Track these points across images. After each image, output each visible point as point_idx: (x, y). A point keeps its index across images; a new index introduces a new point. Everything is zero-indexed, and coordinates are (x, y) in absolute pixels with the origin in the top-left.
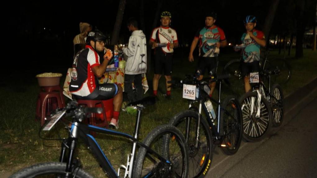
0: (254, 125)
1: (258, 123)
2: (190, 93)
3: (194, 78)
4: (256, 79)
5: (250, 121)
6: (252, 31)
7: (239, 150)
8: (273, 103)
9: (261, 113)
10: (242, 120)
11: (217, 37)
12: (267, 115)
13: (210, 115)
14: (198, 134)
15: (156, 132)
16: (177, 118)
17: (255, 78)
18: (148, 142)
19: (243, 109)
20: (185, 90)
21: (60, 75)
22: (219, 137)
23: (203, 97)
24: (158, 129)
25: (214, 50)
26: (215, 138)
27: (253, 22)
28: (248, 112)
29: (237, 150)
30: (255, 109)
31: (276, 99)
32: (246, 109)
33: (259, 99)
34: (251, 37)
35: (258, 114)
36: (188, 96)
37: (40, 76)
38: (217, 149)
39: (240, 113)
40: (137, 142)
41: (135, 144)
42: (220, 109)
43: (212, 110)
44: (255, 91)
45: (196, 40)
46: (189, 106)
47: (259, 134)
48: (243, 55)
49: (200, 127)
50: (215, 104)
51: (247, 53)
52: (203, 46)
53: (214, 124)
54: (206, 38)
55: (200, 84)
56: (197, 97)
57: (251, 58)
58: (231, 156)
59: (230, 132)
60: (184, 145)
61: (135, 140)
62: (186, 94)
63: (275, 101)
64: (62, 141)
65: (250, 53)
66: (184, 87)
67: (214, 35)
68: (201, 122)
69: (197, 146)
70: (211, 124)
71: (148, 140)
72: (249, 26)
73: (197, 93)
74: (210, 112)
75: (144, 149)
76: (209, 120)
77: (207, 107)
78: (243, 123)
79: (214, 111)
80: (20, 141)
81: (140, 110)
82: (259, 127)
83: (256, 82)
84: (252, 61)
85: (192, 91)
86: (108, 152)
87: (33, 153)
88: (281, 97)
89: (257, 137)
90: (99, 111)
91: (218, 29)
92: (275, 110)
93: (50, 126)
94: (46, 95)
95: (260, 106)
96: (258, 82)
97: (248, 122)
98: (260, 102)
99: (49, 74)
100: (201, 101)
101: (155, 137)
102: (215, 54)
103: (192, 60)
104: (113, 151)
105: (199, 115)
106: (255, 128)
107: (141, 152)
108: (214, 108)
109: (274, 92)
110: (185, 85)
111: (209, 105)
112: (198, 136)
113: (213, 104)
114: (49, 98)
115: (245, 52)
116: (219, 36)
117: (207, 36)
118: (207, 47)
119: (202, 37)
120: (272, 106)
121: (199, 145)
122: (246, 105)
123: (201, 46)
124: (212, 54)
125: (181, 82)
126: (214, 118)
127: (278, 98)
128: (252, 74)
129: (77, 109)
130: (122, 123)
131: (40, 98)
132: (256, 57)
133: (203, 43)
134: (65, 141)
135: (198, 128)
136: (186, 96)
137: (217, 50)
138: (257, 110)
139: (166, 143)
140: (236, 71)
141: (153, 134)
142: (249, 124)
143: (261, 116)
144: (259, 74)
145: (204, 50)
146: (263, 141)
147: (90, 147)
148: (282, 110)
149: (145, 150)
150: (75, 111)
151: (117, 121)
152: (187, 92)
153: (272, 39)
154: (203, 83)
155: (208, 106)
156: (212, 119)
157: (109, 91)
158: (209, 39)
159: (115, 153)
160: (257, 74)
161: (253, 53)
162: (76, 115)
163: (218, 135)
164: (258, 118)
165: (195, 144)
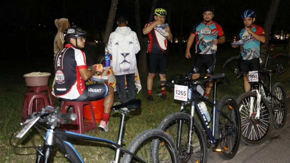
0: (253, 127)
1: (257, 125)
2: (182, 94)
3: (187, 77)
4: (255, 78)
5: (249, 123)
6: (250, 27)
7: (237, 154)
8: (275, 104)
9: (260, 115)
10: (241, 122)
11: (214, 33)
12: (267, 116)
13: (204, 117)
14: (190, 138)
15: (142, 137)
16: (167, 121)
17: (254, 76)
18: (133, 149)
19: (242, 110)
20: (177, 91)
21: (48, 74)
22: (215, 141)
23: (196, 98)
24: (144, 134)
25: (211, 47)
26: (210, 142)
27: (252, 17)
28: (247, 113)
29: (235, 155)
30: (254, 110)
31: (278, 100)
32: (245, 110)
33: (259, 100)
34: (249, 33)
35: (258, 115)
36: (180, 97)
37: (28, 75)
38: (212, 154)
39: (238, 115)
40: (120, 148)
41: (118, 151)
42: (216, 110)
43: (206, 112)
44: (254, 90)
45: (192, 36)
46: (180, 108)
47: (259, 137)
48: (242, 52)
49: (192, 130)
50: (210, 105)
51: (246, 50)
52: (199, 43)
53: (208, 127)
54: (203, 34)
55: (192, 84)
56: (190, 98)
57: (250, 55)
58: (228, 161)
59: (226, 136)
60: (173, 151)
61: (118, 146)
62: (177, 95)
63: (277, 101)
64: (37, 148)
65: (249, 50)
66: (176, 88)
67: (212, 31)
68: (193, 126)
69: (189, 151)
70: (204, 127)
71: (133, 146)
72: (247, 20)
73: (189, 94)
74: (204, 114)
75: (129, 155)
76: (203, 122)
77: (200, 109)
78: (241, 125)
79: (209, 113)
80: (4, 145)
81: (124, 113)
82: (259, 129)
83: (255, 81)
84: (251, 58)
85: (184, 92)
86: (95, 157)
87: (16, 158)
88: (284, 97)
89: (256, 140)
90: (73, 117)
91: (216, 25)
92: (277, 110)
93: (23, 133)
94: (33, 96)
95: (259, 106)
96: (257, 80)
97: (247, 124)
98: (259, 102)
99: (37, 73)
100: (193, 103)
101: (140, 143)
102: (212, 51)
103: (189, 56)
104: (100, 156)
105: (191, 118)
106: (254, 130)
107: (125, 159)
108: (208, 110)
109: (276, 92)
110: (176, 86)
111: (203, 107)
112: (190, 140)
113: (207, 105)
114: (37, 99)
115: (243, 49)
116: (217, 32)
117: (204, 32)
118: (204, 44)
119: (198, 33)
120: (273, 107)
121: (191, 150)
122: (245, 106)
123: (198, 43)
124: (209, 51)
125: (173, 82)
126: (209, 120)
127: (280, 98)
128: (250, 73)
129: (50, 115)
130: (112, 126)
131: (28, 98)
132: (255, 54)
133: (199, 40)
134: (41, 148)
135: (191, 131)
136: (177, 97)
137: (215, 47)
138: (257, 111)
139: (156, 148)
140: (236, 69)
141: (139, 139)
142: (248, 126)
143: (261, 118)
144: (259, 73)
145: (201, 47)
146: (263, 144)
147: (68, 155)
148: (284, 111)
149: (130, 157)
150: (48, 117)
151: (106, 124)
152: (178, 92)
153: (277, 34)
154: (195, 83)
155: (201, 107)
156: (207, 121)
157: (98, 92)
158: (206, 35)
159: (102, 158)
160: (256, 73)
161: (252, 49)
162: (49, 121)
163: (213, 139)
164: (258, 120)
165: (187, 149)
